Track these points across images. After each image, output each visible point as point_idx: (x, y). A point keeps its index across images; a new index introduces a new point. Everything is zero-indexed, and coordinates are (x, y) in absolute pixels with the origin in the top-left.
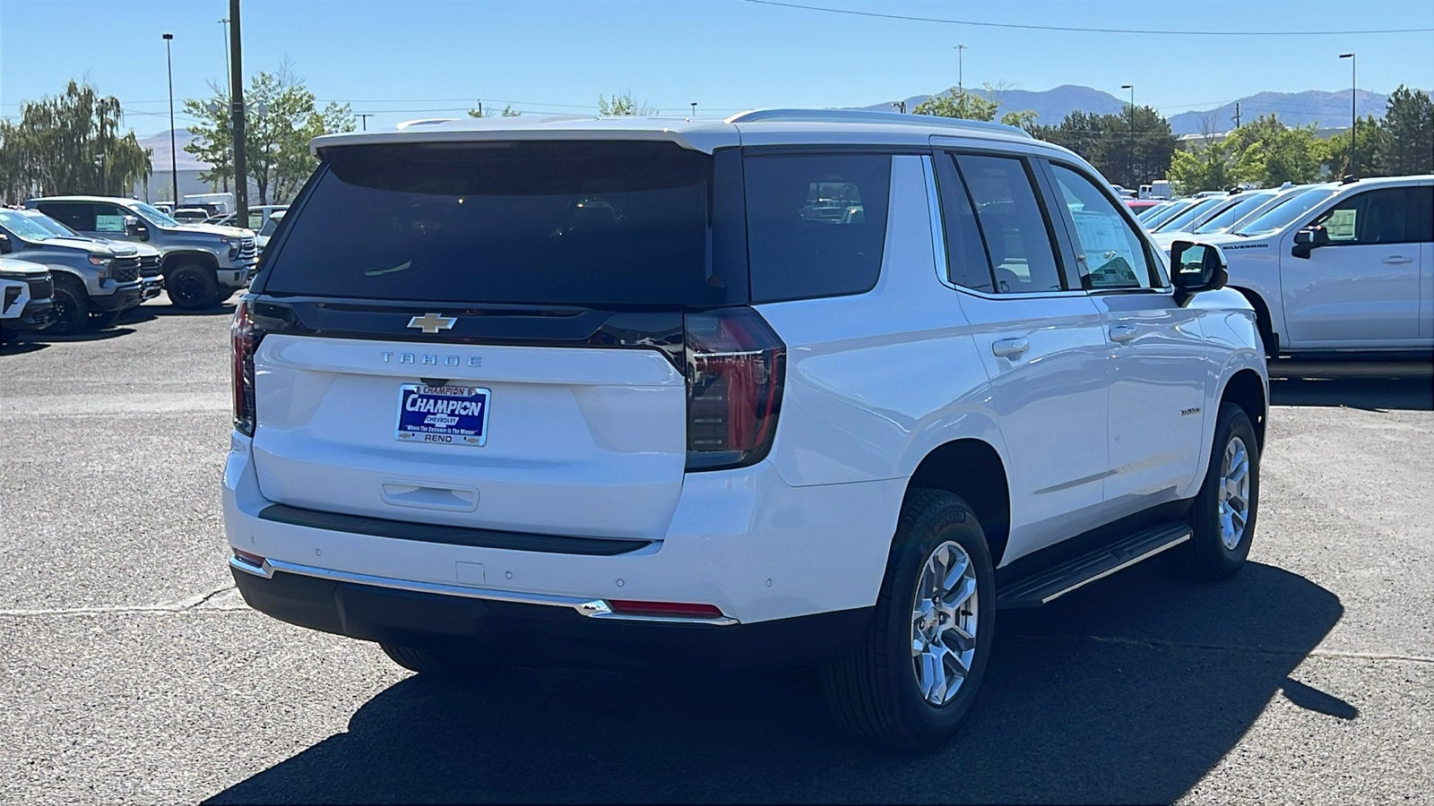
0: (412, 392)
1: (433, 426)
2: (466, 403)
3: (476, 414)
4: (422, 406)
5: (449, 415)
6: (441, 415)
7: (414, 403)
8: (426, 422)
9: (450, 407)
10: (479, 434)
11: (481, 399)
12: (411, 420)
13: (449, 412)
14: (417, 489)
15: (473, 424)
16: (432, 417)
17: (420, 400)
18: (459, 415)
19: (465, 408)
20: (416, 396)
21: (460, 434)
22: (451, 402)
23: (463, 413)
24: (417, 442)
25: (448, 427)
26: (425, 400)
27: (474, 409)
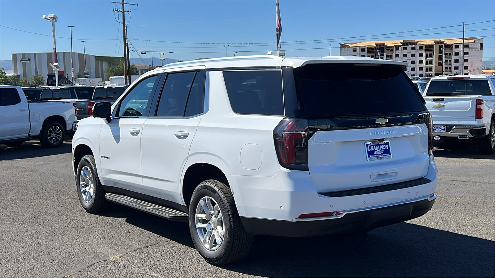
0: (369, 145)
1: (377, 154)
2: (384, 146)
3: (388, 149)
4: (373, 149)
5: (381, 150)
6: (378, 150)
7: (370, 148)
8: (375, 153)
9: (380, 148)
10: (390, 154)
11: (387, 144)
12: (371, 153)
13: (380, 149)
14: (377, 176)
15: (387, 152)
16: (376, 151)
17: (371, 147)
18: (383, 150)
19: (384, 147)
20: (370, 146)
21: (385, 155)
22: (380, 146)
23: (384, 149)
24: (375, 160)
25: (381, 154)
26: (373, 147)
27: (387, 147)
